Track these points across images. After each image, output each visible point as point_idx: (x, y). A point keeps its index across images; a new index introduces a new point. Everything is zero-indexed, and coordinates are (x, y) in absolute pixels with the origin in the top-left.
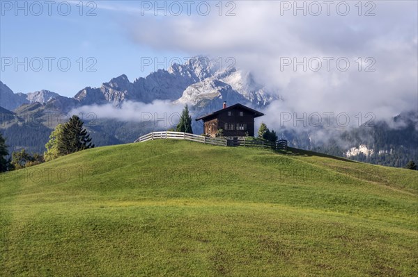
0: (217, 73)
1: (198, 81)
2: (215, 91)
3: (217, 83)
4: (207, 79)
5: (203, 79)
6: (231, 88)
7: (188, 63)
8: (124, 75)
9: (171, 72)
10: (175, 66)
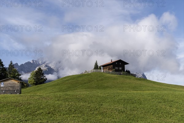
0: (46, 63)
1: (40, 65)
2: (46, 68)
3: (46, 66)
4: (43, 64)
5: (42, 65)
6: (50, 67)
7: (37, 60)
8: (17, 63)
9: (32, 62)
10: (33, 61)
